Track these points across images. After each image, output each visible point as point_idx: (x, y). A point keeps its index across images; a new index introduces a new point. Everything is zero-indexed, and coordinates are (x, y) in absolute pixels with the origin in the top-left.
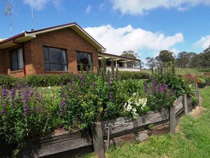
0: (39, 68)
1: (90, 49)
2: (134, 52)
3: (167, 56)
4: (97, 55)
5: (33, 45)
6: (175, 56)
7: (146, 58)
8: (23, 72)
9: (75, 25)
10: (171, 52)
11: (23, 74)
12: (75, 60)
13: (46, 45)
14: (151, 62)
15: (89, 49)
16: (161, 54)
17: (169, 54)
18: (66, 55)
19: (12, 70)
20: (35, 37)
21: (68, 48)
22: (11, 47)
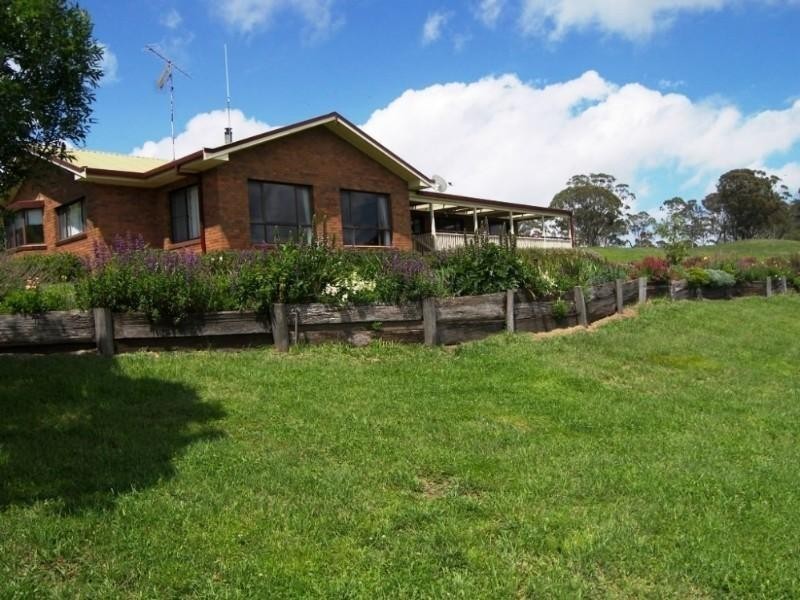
0: (236, 237)
1: (383, 182)
2: (614, 179)
3: (750, 192)
4: (407, 198)
5: (223, 180)
6: (787, 194)
7: (665, 204)
8: (200, 246)
9: (332, 122)
10: (768, 175)
11: (199, 250)
12: (335, 215)
13: (255, 178)
14: (685, 215)
15: (380, 184)
16: (724, 187)
17: (757, 184)
18: (312, 199)
19: (173, 241)
20: (227, 159)
21: (317, 183)
22: (172, 184)
